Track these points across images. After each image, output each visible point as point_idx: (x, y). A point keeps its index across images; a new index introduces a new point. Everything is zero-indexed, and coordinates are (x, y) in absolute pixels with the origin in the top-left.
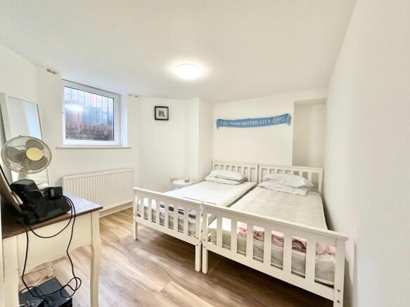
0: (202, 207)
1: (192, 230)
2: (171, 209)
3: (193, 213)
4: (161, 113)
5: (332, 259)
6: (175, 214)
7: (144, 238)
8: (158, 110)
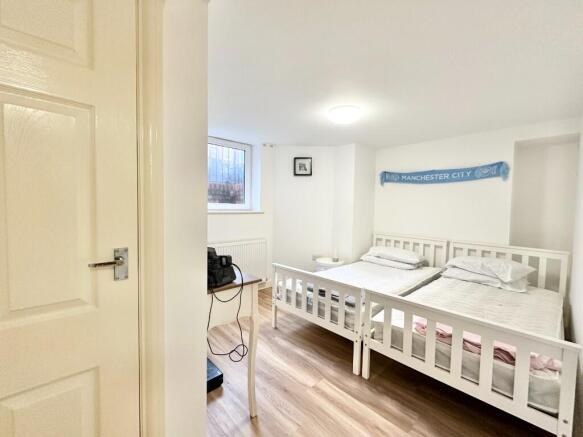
0: (363, 294)
1: (350, 321)
2: (322, 293)
3: (351, 299)
4: (302, 166)
5: (555, 377)
6: (327, 301)
7: (284, 327)
8: (298, 162)
